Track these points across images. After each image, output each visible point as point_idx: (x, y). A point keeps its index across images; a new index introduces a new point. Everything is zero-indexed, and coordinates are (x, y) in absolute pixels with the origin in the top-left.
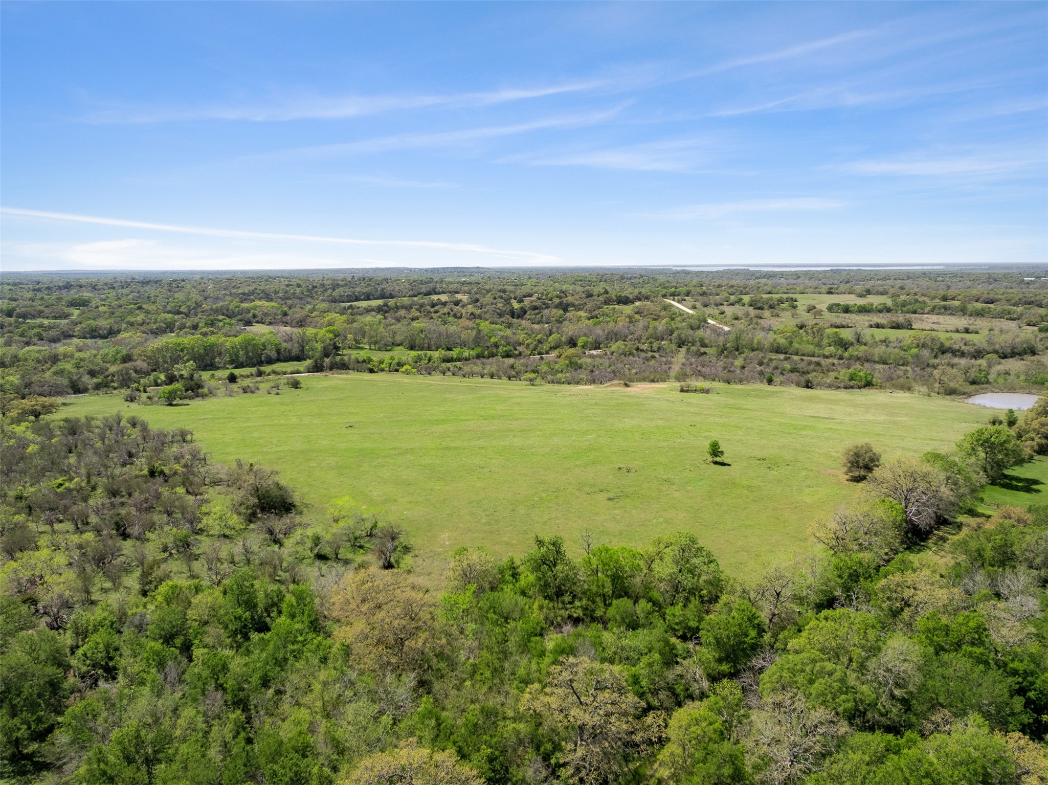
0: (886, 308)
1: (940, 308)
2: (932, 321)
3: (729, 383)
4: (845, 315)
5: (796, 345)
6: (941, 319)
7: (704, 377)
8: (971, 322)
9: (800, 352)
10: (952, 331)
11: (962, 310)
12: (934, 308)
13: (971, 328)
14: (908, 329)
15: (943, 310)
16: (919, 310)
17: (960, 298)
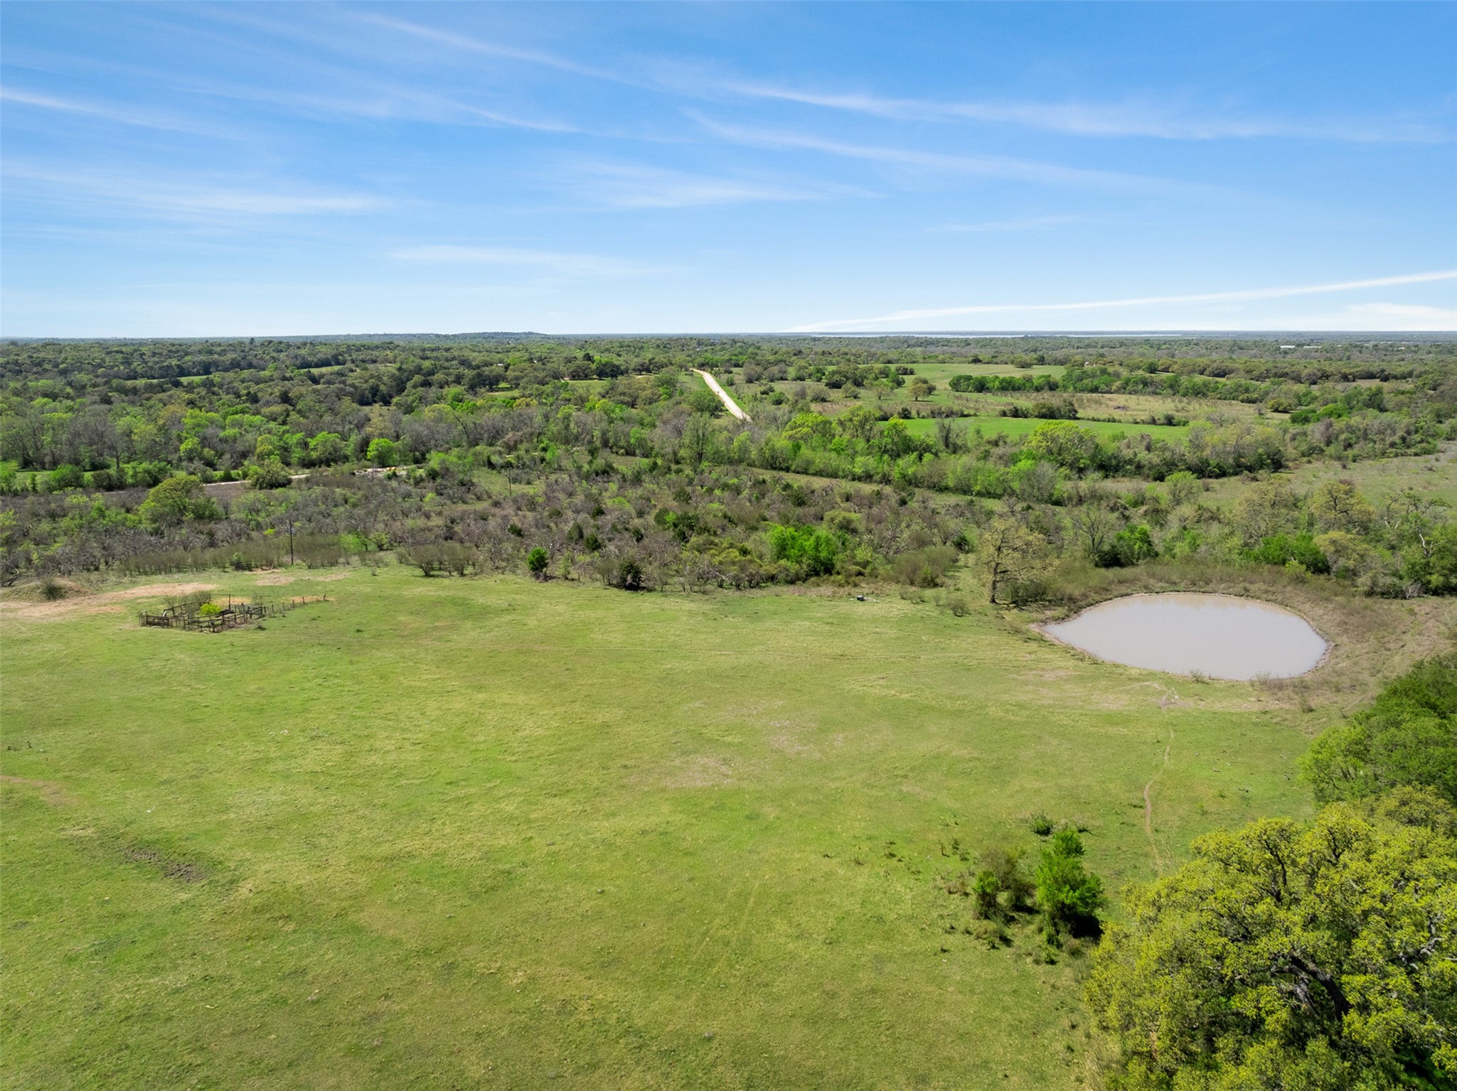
0: (1049, 383)
1: (1136, 383)
2: (1116, 404)
4: (975, 395)
6: (1130, 400)
8: (1180, 406)
10: (1144, 422)
11: (1171, 387)
12: (1127, 382)
13: (1178, 416)
14: (1069, 418)
15: (1141, 386)
16: (1103, 386)
17: (1176, 367)
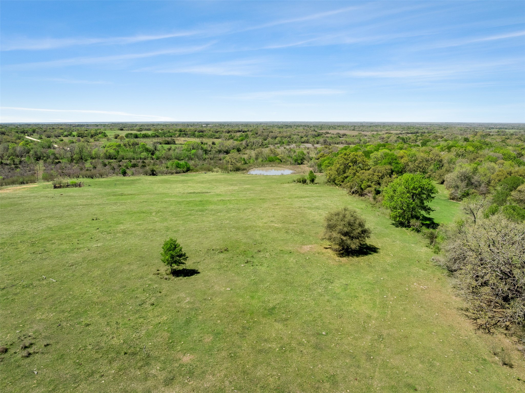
0: (156, 135)
1: (182, 135)
2: (183, 140)
3: (92, 178)
4: (137, 139)
5: (121, 153)
6: (186, 139)
7: (69, 176)
9: (125, 158)
11: (194, 136)
14: (173, 144)
15: (185, 135)
16: (173, 136)
17: (187, 130)
